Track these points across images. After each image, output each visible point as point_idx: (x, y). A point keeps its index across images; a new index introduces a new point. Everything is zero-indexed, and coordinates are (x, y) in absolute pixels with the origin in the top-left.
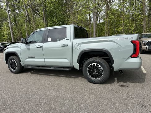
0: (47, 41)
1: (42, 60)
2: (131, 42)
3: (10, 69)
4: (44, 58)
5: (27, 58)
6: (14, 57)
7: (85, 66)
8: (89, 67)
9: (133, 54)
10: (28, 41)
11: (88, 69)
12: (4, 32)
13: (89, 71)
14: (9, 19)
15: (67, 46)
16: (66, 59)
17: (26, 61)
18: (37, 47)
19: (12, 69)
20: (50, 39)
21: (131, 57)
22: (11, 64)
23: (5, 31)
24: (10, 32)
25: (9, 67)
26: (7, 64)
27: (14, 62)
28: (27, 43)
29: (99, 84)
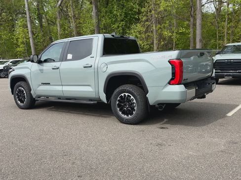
0: (66, 60)
1: (59, 88)
2: (169, 62)
3: (16, 102)
4: (62, 85)
5: (40, 85)
6: (22, 83)
7: (114, 98)
8: (119, 99)
9: (172, 79)
10: (42, 59)
11: (117, 103)
12: (18, 38)
13: (119, 106)
14: (27, 13)
15: (91, 67)
16: (89, 87)
17: (38, 89)
18: (53, 69)
19: (19, 102)
20: (70, 56)
21: (170, 83)
22: (17, 95)
23: (20, 36)
24: (29, 38)
25: (15, 99)
26: (13, 94)
27: (23, 91)
28: (40, 62)
29: (131, 124)
